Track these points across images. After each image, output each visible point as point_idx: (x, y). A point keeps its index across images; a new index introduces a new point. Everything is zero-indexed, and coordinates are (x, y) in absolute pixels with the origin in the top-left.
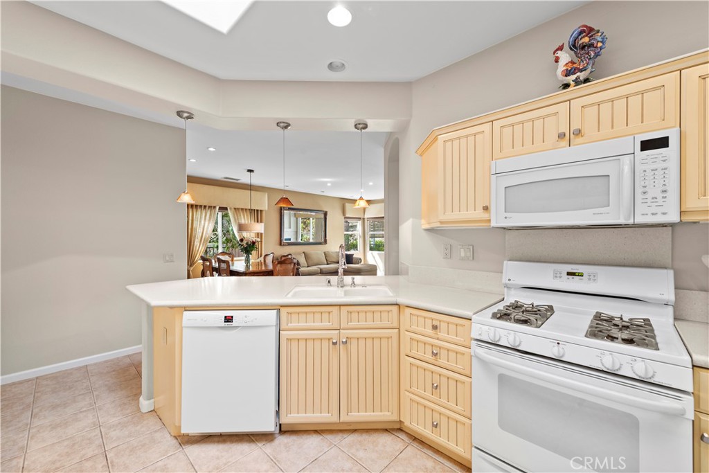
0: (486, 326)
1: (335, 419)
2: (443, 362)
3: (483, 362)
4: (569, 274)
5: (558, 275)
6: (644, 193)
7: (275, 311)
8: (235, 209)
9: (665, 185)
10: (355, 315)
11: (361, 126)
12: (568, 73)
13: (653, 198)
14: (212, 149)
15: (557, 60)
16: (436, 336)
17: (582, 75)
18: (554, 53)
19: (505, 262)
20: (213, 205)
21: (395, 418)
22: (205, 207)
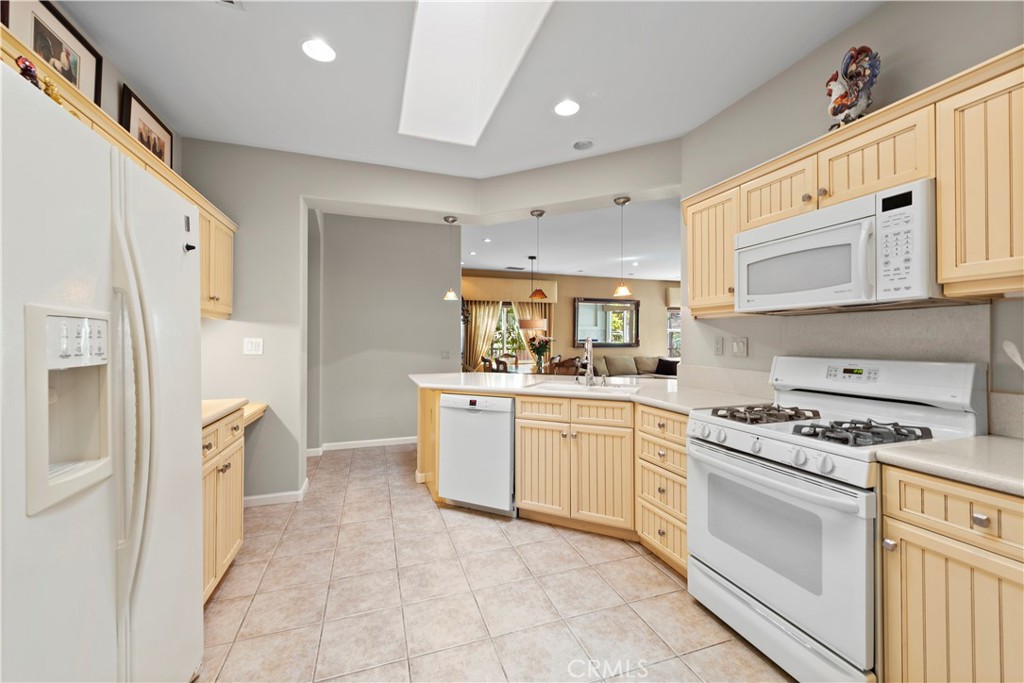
0: (702, 422)
1: (565, 513)
2: (669, 464)
3: (698, 462)
4: (846, 371)
5: (833, 373)
6: (887, 263)
7: (510, 400)
8: (519, 303)
9: (908, 252)
10: (585, 410)
11: (622, 200)
12: (836, 112)
13: (895, 270)
14: (488, 240)
15: (830, 94)
16: (663, 435)
17: (852, 112)
18: (827, 85)
19: (775, 358)
20: (496, 300)
21: (629, 525)
22: (488, 302)
